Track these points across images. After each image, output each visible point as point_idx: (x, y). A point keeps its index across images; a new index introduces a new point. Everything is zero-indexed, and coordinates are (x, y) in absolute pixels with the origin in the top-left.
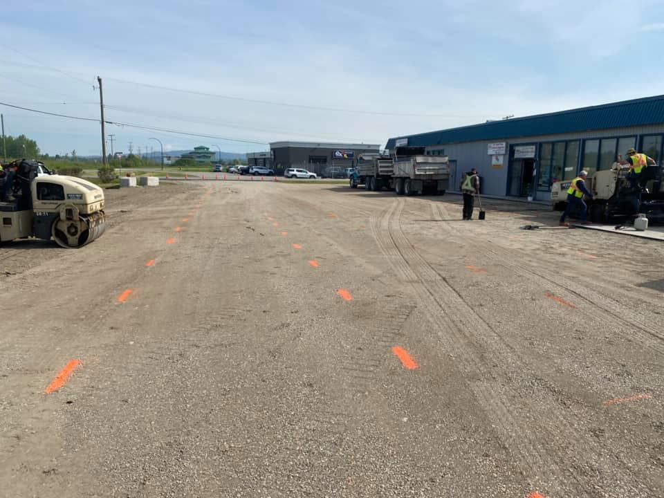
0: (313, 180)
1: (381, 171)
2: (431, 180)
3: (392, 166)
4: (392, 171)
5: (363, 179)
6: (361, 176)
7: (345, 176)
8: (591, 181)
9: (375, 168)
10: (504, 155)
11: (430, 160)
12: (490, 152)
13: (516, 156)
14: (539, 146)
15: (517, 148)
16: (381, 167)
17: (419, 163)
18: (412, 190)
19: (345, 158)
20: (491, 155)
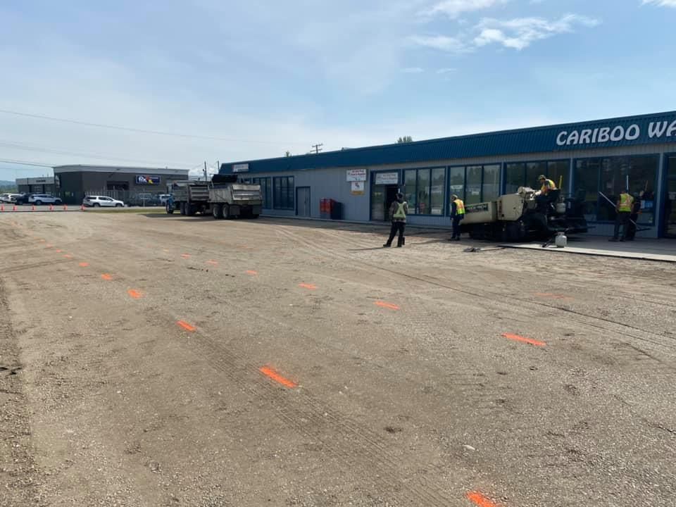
0: (121, 208)
1: (195, 197)
2: (247, 205)
3: (208, 193)
4: (208, 197)
5: (178, 205)
6: (176, 202)
7: (158, 203)
8: (496, 205)
9: (188, 194)
10: (365, 181)
11: (245, 188)
12: (349, 178)
13: (378, 182)
14: (402, 174)
15: (378, 175)
16: (194, 193)
17: (235, 190)
18: (230, 214)
19: (151, 184)
20: (350, 182)
